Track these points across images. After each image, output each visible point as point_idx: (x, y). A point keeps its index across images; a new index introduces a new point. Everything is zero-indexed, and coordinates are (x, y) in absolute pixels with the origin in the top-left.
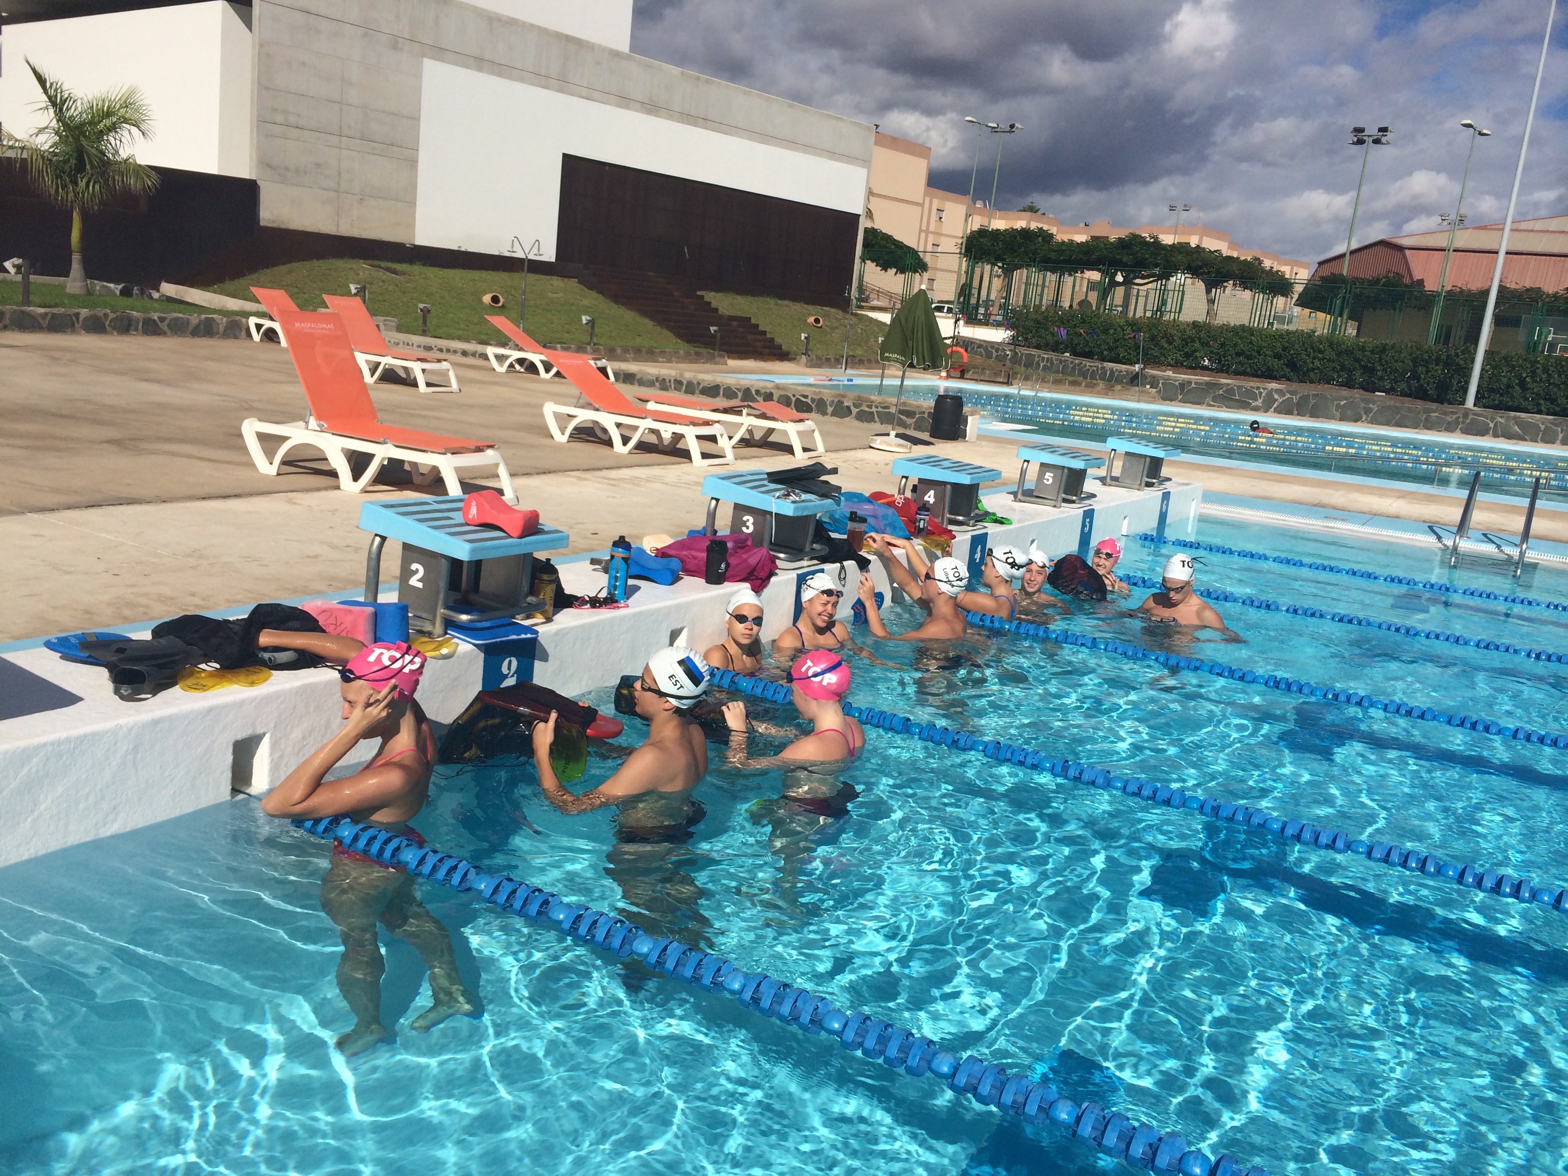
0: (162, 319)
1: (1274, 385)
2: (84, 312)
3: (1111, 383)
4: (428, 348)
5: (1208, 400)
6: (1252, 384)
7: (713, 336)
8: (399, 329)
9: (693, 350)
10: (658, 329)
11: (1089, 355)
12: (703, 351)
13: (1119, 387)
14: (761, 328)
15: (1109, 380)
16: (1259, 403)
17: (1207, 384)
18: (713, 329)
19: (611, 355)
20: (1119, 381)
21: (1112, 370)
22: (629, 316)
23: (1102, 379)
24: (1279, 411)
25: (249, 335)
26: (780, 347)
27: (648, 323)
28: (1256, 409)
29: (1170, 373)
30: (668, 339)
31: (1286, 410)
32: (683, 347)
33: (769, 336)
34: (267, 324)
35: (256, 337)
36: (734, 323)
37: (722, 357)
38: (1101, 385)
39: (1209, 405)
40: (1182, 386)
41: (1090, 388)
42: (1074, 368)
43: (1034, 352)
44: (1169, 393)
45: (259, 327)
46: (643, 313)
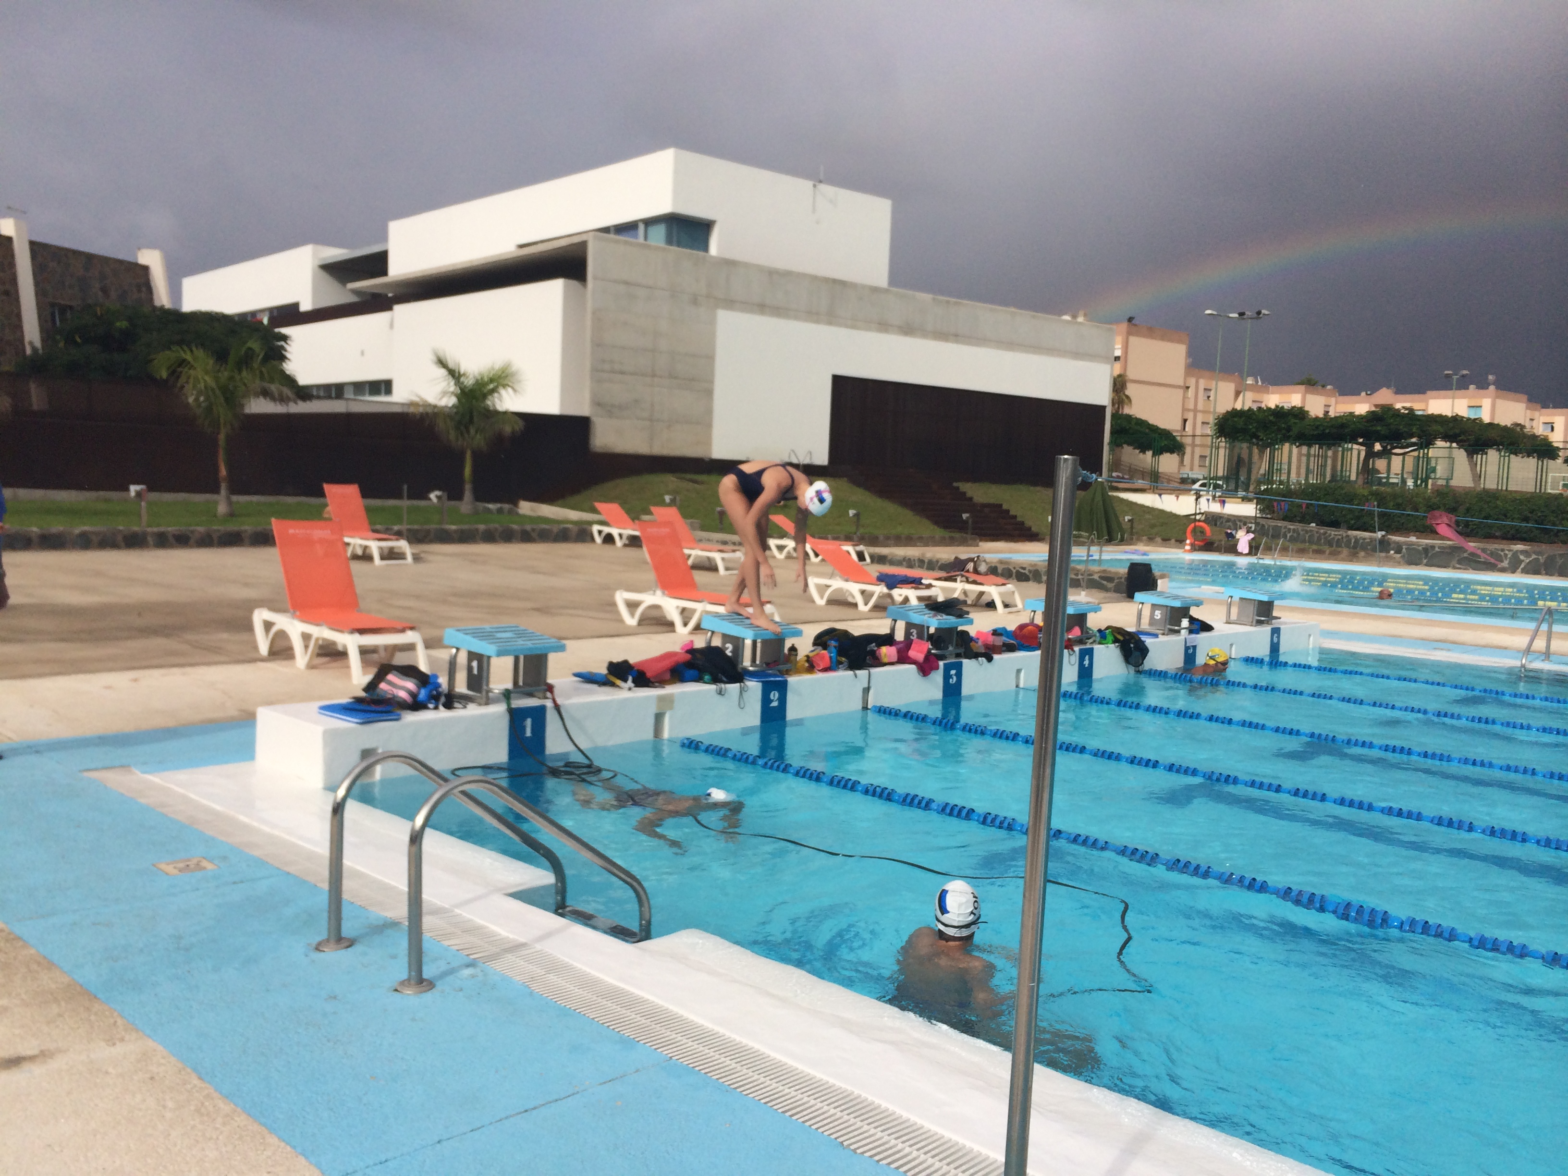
0: (533, 530)
1: (1520, 547)
2: (482, 527)
3: (1355, 551)
4: (725, 543)
5: (1454, 563)
6: (1496, 546)
7: (966, 522)
8: (703, 528)
9: (947, 534)
10: (918, 518)
11: (1335, 524)
12: (957, 535)
13: (1362, 554)
14: (1012, 513)
15: (1355, 547)
16: (1505, 564)
17: (1450, 547)
18: (965, 516)
19: (873, 541)
20: (1364, 548)
21: (1356, 537)
22: (891, 508)
23: (1348, 545)
24: (1526, 571)
25: (593, 539)
26: (1030, 529)
27: (907, 514)
28: (1503, 570)
29: (1413, 539)
30: (927, 528)
31: (1534, 569)
32: (939, 532)
33: (1019, 519)
34: (606, 530)
35: (598, 540)
36: (986, 510)
37: (974, 540)
38: (1345, 552)
39: (1454, 568)
40: (1426, 550)
41: (1334, 556)
42: (1319, 539)
43: (1280, 524)
44: (1413, 558)
45: (600, 532)
46: (905, 505)
